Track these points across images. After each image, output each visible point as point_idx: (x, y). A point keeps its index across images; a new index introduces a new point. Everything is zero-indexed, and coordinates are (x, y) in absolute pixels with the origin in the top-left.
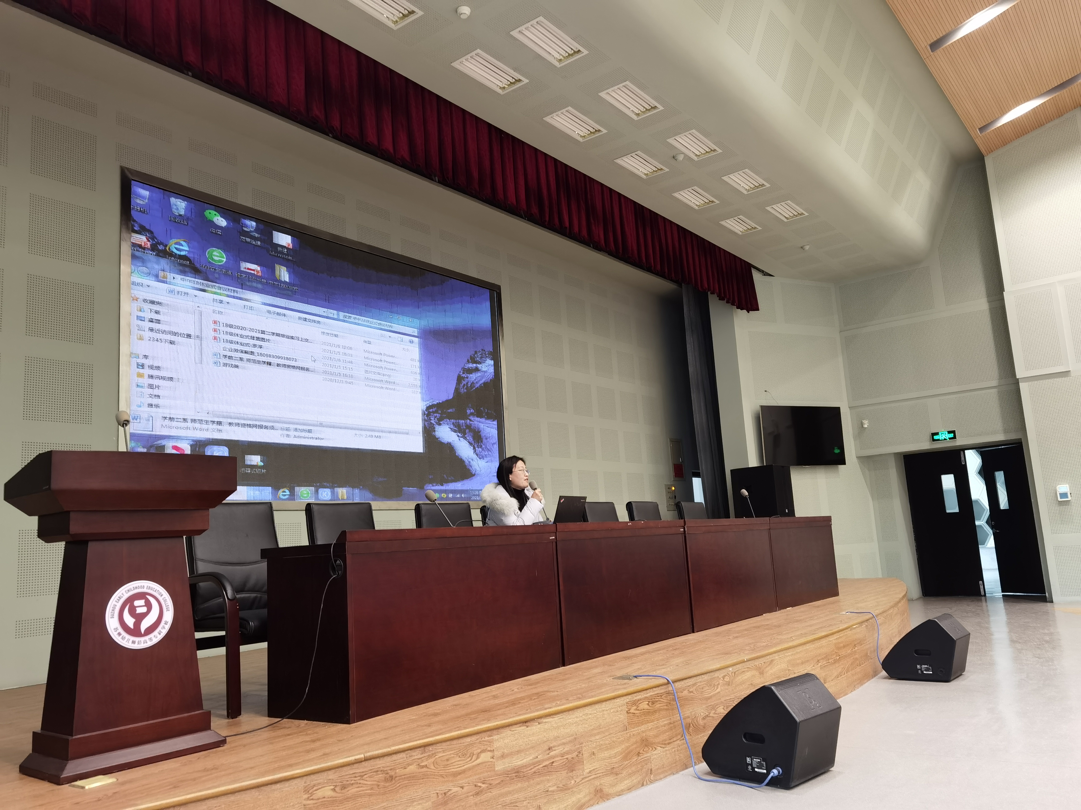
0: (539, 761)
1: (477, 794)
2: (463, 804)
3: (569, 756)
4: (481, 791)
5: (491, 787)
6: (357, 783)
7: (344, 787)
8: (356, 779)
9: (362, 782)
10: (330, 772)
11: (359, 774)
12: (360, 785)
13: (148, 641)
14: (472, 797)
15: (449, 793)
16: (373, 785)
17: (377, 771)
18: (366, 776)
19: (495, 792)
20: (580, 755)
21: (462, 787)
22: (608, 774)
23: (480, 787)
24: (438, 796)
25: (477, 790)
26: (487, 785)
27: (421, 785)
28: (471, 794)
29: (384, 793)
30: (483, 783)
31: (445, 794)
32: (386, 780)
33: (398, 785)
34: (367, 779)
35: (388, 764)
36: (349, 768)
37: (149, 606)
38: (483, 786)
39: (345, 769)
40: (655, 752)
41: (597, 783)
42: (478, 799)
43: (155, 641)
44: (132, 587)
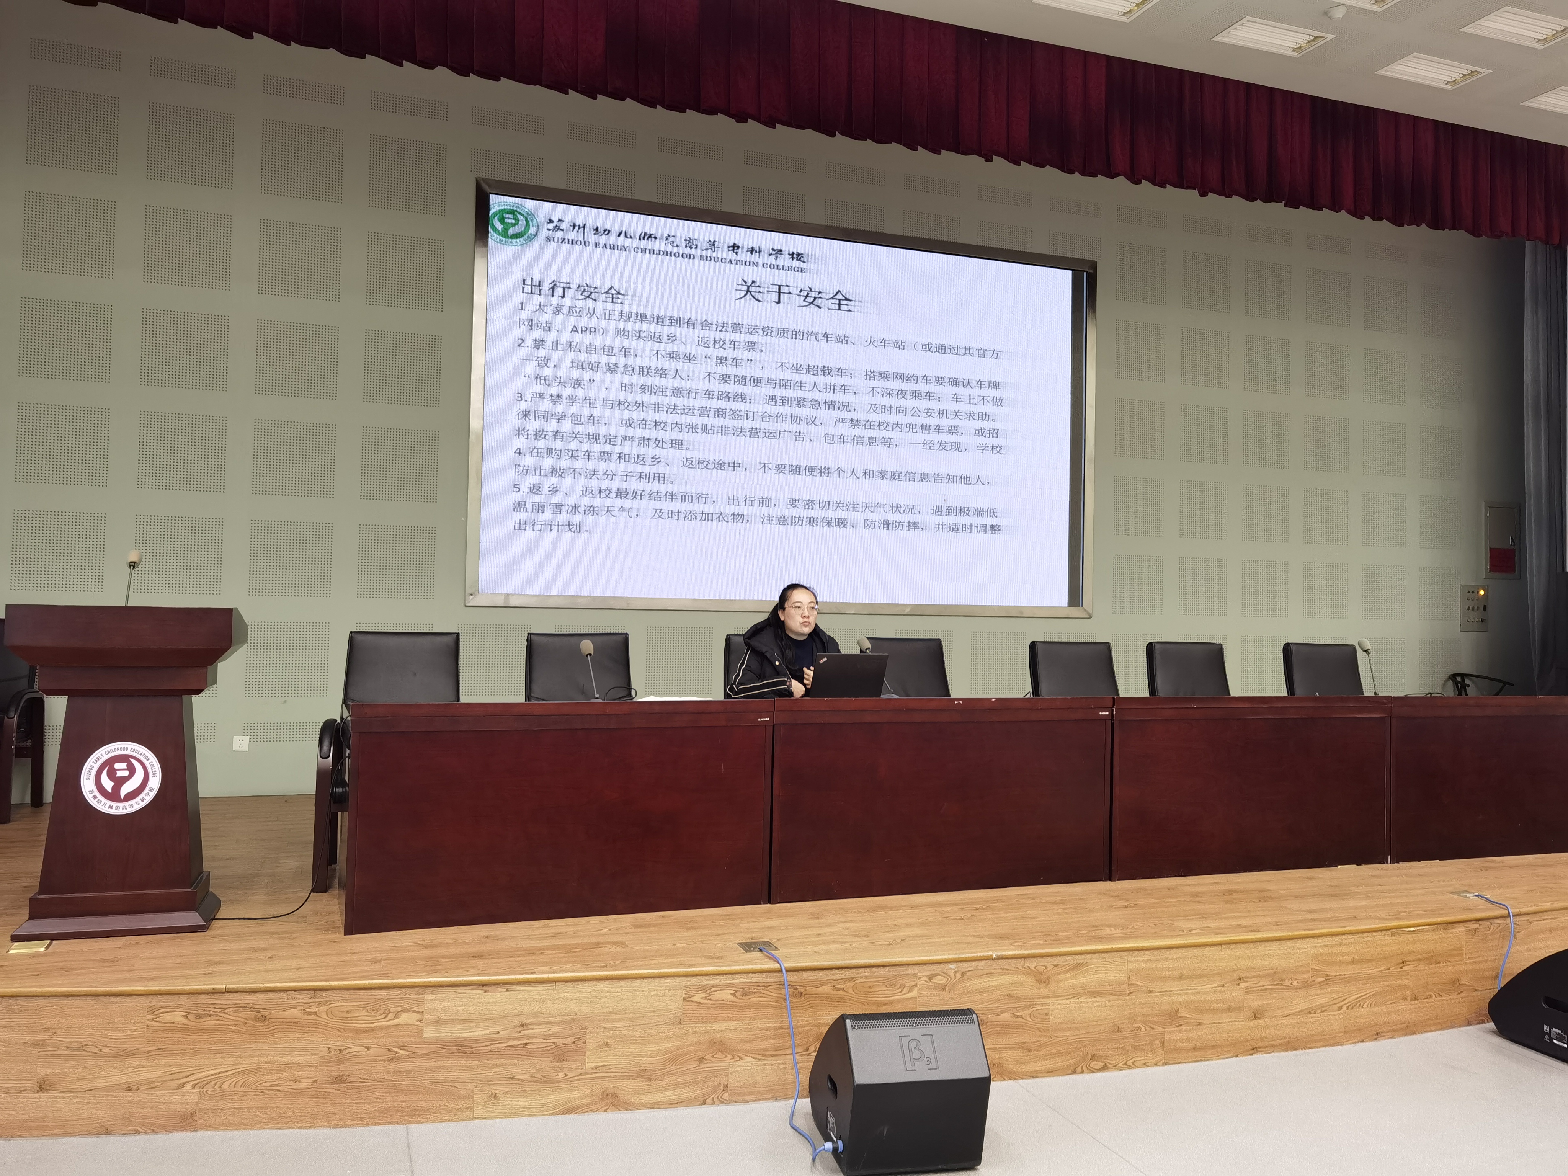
0: (501, 1039)
1: (391, 1060)
2: (367, 1068)
3: (559, 1041)
4: (398, 1058)
5: (413, 1056)
6: (217, 1015)
7: (199, 1016)
8: (216, 1010)
9: (222, 1015)
10: (182, 997)
11: (220, 1006)
12: (221, 1018)
13: (127, 807)
14: (382, 1062)
15: (347, 1051)
16: (238, 1021)
17: (245, 1007)
18: (229, 1010)
19: (419, 1063)
20: (581, 1043)
21: (368, 1048)
22: (632, 1076)
23: (396, 1053)
24: (330, 1052)
25: (392, 1055)
26: (407, 1053)
27: (306, 1034)
28: (381, 1058)
29: (254, 1034)
30: (401, 1049)
31: (340, 1050)
32: (256, 1019)
33: (273, 1028)
34: (231, 1013)
35: (261, 1002)
36: (207, 996)
37: (132, 770)
38: (402, 1052)
39: (202, 996)
40: (739, 1063)
41: (609, 1084)
42: (391, 1066)
43: (136, 808)
44: (113, 748)
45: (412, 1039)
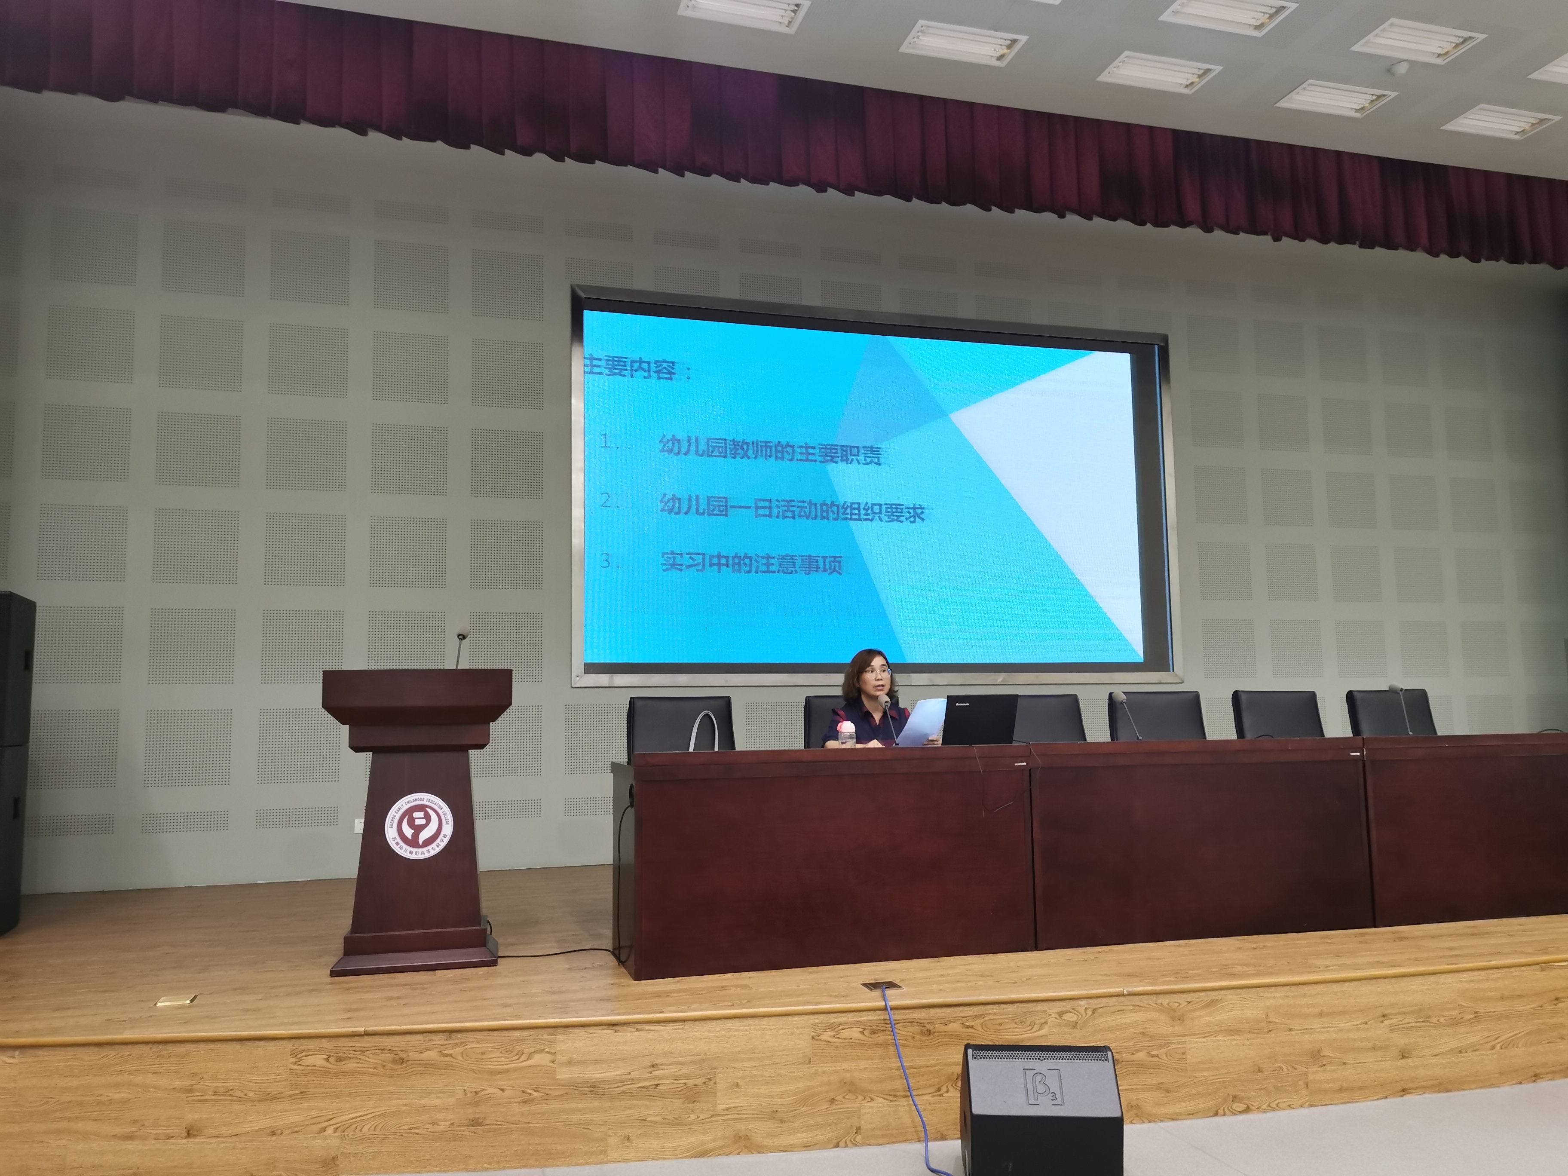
0: (633, 1079)
1: (525, 1102)
2: (502, 1110)
4: (532, 1100)
5: (547, 1098)
6: (357, 1058)
7: (339, 1059)
8: (355, 1053)
9: (361, 1057)
10: (323, 1040)
11: (361, 1049)
12: (361, 1061)
13: (425, 852)
14: (517, 1104)
15: (483, 1093)
16: (376, 1063)
17: (384, 1049)
18: (368, 1052)
19: (554, 1105)
20: (711, 1083)
21: (503, 1090)
23: (530, 1094)
24: (466, 1094)
25: (526, 1097)
26: (541, 1094)
27: (442, 1077)
28: (516, 1100)
29: (392, 1076)
30: (535, 1091)
31: (476, 1093)
32: (394, 1061)
33: (410, 1070)
34: (370, 1056)
35: (398, 1044)
36: (347, 1039)
37: (428, 818)
38: (535, 1094)
39: (343, 1039)
41: (741, 1126)
42: (527, 1108)
43: (433, 853)
44: (411, 799)
45: (545, 1080)
